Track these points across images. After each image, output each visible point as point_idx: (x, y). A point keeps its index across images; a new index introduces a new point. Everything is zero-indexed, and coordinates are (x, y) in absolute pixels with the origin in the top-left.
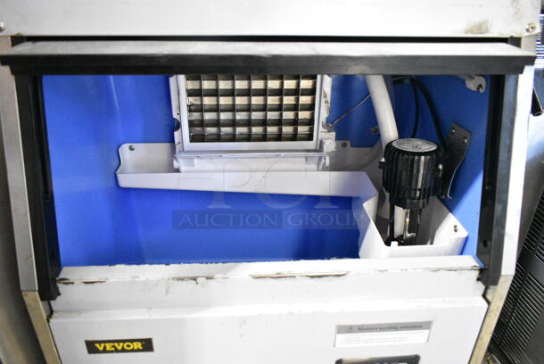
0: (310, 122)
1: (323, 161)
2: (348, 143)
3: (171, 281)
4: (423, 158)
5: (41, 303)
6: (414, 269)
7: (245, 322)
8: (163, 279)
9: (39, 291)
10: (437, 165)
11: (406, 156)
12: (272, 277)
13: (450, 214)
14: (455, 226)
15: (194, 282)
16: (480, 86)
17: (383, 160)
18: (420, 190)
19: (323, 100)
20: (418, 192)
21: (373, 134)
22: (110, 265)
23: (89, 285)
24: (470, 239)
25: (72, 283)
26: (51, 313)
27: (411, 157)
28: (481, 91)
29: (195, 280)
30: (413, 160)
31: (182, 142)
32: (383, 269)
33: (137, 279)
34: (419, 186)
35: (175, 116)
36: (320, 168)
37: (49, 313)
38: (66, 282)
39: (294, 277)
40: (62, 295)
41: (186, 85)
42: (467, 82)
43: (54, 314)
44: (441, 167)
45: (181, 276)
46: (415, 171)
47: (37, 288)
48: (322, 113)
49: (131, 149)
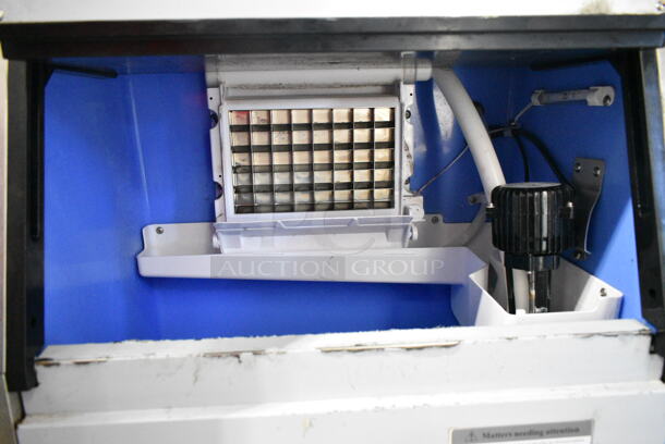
0: (390, 184)
1: (410, 234)
2: (440, 217)
3: (202, 359)
4: (545, 193)
5: (7, 395)
6: (556, 335)
7: (311, 425)
8: (191, 355)
9: (7, 374)
10: (565, 204)
11: (521, 195)
12: (349, 351)
13: (592, 277)
14: (603, 290)
15: (236, 360)
16: (607, 98)
17: (491, 206)
18: (546, 239)
19: (405, 154)
20: (544, 243)
21: (471, 204)
22: (115, 342)
23: (83, 368)
24: (626, 301)
25: (58, 364)
26: (23, 416)
27: (529, 195)
28: (609, 103)
29: (238, 356)
30: (532, 199)
31: (224, 214)
32: (510, 336)
33: (152, 357)
34: (545, 234)
35: (216, 179)
36: (407, 244)
37: (19, 416)
38: (48, 363)
39: (383, 349)
40: (40, 386)
41: (231, 142)
42: (589, 100)
43: (27, 419)
44: (570, 205)
45: (217, 351)
46: (537, 213)
47: (4, 370)
48: (405, 171)
49: (159, 231)
